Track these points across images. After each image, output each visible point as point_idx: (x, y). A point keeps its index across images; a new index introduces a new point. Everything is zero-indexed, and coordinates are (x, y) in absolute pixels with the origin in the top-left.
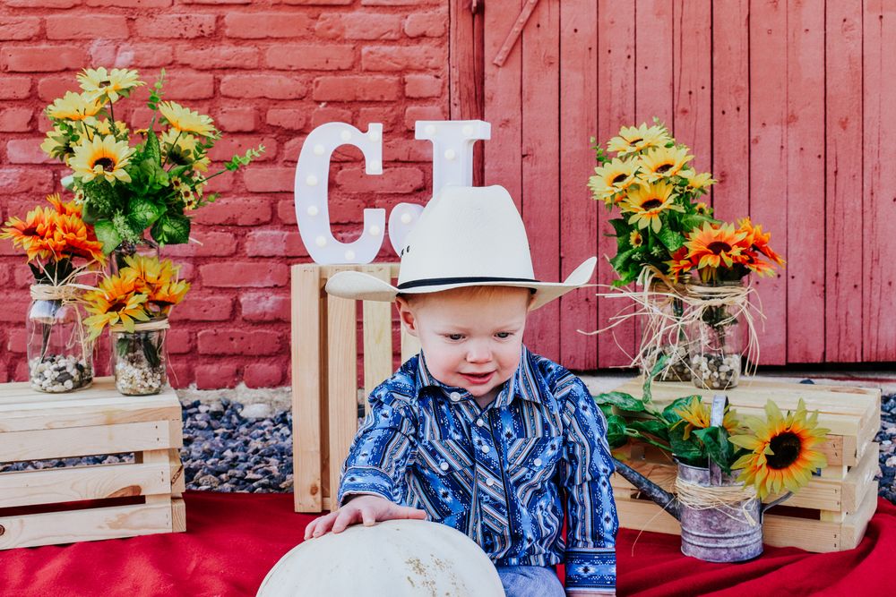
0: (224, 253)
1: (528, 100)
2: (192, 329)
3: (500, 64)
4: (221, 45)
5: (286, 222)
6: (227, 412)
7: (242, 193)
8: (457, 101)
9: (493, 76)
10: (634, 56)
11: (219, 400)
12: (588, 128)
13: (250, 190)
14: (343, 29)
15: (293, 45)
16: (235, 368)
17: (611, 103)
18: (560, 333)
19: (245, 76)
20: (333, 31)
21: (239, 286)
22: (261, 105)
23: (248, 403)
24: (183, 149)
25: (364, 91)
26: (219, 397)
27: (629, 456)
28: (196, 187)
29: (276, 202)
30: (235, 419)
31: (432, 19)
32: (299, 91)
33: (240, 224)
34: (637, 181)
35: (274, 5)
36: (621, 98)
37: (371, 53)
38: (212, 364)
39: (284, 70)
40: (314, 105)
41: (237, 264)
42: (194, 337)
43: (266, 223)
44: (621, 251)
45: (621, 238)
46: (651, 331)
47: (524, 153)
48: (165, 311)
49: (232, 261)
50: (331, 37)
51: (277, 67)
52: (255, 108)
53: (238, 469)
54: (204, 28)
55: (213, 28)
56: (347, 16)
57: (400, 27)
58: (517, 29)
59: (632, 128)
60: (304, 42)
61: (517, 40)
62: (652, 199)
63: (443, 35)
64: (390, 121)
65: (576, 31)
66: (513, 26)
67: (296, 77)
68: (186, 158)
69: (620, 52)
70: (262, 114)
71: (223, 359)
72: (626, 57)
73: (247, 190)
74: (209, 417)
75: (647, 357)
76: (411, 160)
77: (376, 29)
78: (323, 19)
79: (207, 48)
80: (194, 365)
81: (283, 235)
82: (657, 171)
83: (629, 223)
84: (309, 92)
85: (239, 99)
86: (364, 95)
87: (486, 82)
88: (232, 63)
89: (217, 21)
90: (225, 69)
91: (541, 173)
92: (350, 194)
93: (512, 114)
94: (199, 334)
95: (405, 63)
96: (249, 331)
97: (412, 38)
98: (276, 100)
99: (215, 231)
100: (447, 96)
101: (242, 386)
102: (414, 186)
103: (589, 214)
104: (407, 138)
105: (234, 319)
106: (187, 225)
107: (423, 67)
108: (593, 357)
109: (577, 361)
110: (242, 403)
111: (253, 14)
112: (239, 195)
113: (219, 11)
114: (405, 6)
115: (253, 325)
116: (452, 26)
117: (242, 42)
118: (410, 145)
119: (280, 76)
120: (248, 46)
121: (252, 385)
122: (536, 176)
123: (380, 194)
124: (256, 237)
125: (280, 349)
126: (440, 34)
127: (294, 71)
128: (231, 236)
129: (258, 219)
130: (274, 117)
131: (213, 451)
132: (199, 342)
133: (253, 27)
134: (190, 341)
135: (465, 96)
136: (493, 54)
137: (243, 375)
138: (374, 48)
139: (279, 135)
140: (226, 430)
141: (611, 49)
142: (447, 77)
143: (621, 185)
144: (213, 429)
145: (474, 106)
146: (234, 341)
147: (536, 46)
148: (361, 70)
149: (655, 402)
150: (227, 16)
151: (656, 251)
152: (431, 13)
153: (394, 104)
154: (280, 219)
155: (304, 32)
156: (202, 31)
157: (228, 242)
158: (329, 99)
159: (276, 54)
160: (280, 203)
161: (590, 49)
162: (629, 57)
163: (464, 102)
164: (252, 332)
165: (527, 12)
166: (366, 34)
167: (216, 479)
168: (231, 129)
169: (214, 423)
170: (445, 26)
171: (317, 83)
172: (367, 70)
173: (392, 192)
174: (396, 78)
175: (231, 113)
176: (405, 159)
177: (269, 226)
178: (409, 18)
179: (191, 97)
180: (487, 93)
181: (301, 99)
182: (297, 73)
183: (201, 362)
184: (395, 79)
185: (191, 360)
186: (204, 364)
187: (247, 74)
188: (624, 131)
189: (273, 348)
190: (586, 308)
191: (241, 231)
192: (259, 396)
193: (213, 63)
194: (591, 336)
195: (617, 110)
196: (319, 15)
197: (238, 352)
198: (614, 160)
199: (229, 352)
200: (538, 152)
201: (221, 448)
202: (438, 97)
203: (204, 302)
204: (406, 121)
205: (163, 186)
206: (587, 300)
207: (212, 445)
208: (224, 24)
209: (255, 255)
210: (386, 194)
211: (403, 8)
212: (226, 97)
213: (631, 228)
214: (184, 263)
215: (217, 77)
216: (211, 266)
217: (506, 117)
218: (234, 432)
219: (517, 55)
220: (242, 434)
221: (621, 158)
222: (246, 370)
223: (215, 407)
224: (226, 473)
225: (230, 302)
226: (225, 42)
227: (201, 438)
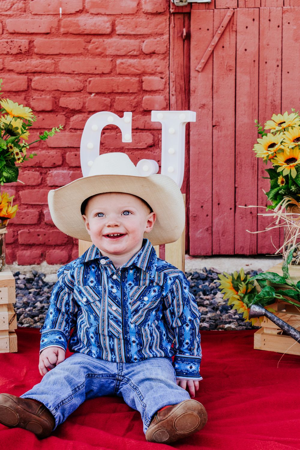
0: (34, 184)
1: (217, 92)
2: (15, 229)
3: (200, 70)
4: (32, 58)
5: (71, 165)
6: (36, 279)
7: (45, 148)
8: (174, 93)
9: (196, 78)
10: (280, 66)
11: (31, 271)
12: (252, 109)
13: (49, 146)
14: (105, 49)
15: (75, 58)
16: (41, 253)
17: (266, 95)
18: (235, 233)
19: (46, 77)
20: (99, 50)
21: (43, 203)
22: (56, 95)
23: (48, 274)
24: (14, 126)
25: (118, 86)
26: (31, 270)
27: (276, 309)
28: (23, 149)
29: (65, 153)
30: (41, 283)
31: (158, 43)
32: (79, 87)
33: (44, 167)
34: (282, 147)
35: (64, 34)
36: (273, 91)
37: (122, 63)
38: (27, 250)
39: (70, 74)
40: (87, 95)
41: (41, 190)
42: (16, 234)
43: (59, 166)
44: (272, 188)
45: (272, 180)
46: (290, 235)
47: (214, 124)
48: (4, 223)
49: (39, 188)
50: (98, 53)
51: (66, 72)
52: (52, 97)
53: (45, 314)
54: (21, 48)
55: (27, 48)
56: (108, 41)
57: (140, 48)
58: (210, 49)
59: (279, 115)
60: (82, 56)
61: (210, 56)
62: (291, 157)
63: (165, 53)
64: (133, 105)
65: (246, 50)
66: (207, 47)
67: (77, 78)
68: (16, 132)
69: (273, 63)
70: (57, 100)
71: (33, 247)
72: (276, 66)
73: (47, 146)
74: (25, 282)
75: (287, 251)
76: (146, 128)
77: (125, 49)
78: (94, 43)
79: (24, 60)
80: (16, 250)
81: (69, 173)
82: (294, 141)
83: (277, 172)
84: (85, 87)
85: (43, 91)
86: (118, 89)
87: (191, 81)
88: (38, 69)
89: (29, 44)
90: (35, 73)
91: (224, 136)
92: (109, 149)
93: (207, 100)
94: (19, 232)
95: (143, 70)
96: (49, 230)
97: (147, 54)
98: (65, 92)
99: (29, 170)
100: (168, 89)
101: (45, 263)
102: (147, 144)
103: (252, 161)
104: (144, 115)
105: (40, 223)
106: (16, 171)
107: (153, 72)
108: (254, 248)
109: (245, 249)
110: (45, 273)
111: (50, 40)
112: (43, 149)
113: (30, 37)
114: (143, 35)
115: (51, 227)
116: (171, 47)
117: (45, 56)
118: (146, 119)
119: (68, 78)
120: (48, 59)
121: (51, 263)
122: (220, 139)
123: (127, 149)
124: (53, 174)
125: (68, 241)
126: (164, 52)
127: (76, 74)
128: (38, 173)
129: (55, 164)
130: (64, 101)
131: (30, 303)
132: (19, 237)
133: (51, 48)
134: (14, 236)
135: (178, 90)
136: (196, 64)
137: (45, 256)
138: (124, 60)
139: (67, 113)
140: (36, 290)
141: (267, 61)
142: (168, 78)
143: (273, 150)
144: (28, 289)
145: (184, 96)
146: (40, 237)
147: (222, 59)
148: (116, 74)
149: (292, 278)
150: (36, 41)
151: (293, 188)
152: (158, 39)
153: (136, 95)
154: (68, 164)
155: (82, 50)
156: (21, 50)
157: (36, 177)
158: (96, 91)
159: (65, 64)
160: (68, 154)
161: (254, 61)
162: (278, 66)
163: (177, 93)
164: (51, 231)
165: (216, 39)
166: (119, 52)
167: (32, 320)
168: (38, 110)
169: (28, 285)
170: (167, 47)
171: (90, 81)
172: (120, 74)
173: (135, 148)
174: (137, 79)
175: (38, 100)
176: (142, 128)
177: (61, 168)
178: (145, 43)
179: (14, 90)
180: (192, 88)
181: (80, 91)
182: (77, 76)
183: (21, 249)
184: (135, 79)
185: (14, 247)
186: (22, 250)
187: (48, 76)
188: (274, 117)
189: (63, 241)
190: (251, 218)
191: (44, 171)
192: (55, 269)
193: (27, 69)
194: (253, 234)
195: (270, 98)
196: (91, 40)
197: (42, 243)
198: (268, 134)
199: (37, 243)
200: (222, 124)
201: (34, 301)
202: (162, 90)
203: (22, 213)
204: (143, 105)
205: (3, 149)
206: (251, 213)
207: (29, 299)
208: (33, 45)
209: (52, 185)
210: (131, 149)
211: (142, 36)
212: (35, 90)
213: (279, 174)
214: (10, 190)
215: (29, 78)
216: (27, 191)
217: (204, 102)
218: (40, 291)
219: (210, 66)
220: (45, 292)
221: (272, 133)
222: (47, 253)
223: (28, 276)
224: (38, 316)
225: (38, 213)
226: (34, 56)
227: (21, 295)
